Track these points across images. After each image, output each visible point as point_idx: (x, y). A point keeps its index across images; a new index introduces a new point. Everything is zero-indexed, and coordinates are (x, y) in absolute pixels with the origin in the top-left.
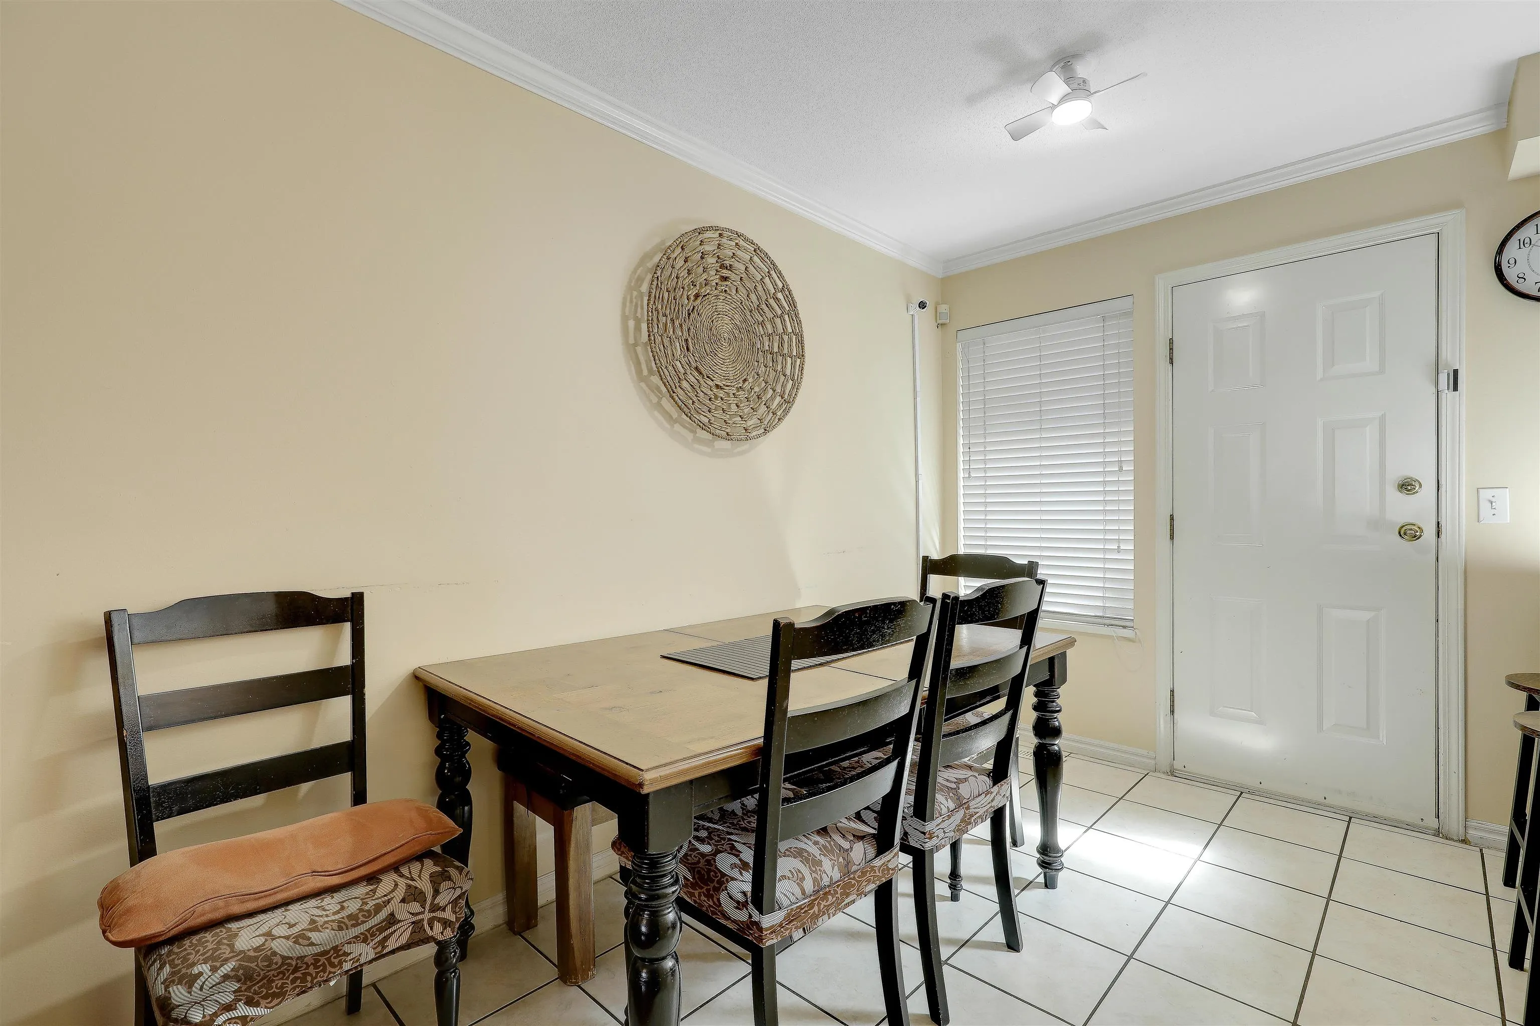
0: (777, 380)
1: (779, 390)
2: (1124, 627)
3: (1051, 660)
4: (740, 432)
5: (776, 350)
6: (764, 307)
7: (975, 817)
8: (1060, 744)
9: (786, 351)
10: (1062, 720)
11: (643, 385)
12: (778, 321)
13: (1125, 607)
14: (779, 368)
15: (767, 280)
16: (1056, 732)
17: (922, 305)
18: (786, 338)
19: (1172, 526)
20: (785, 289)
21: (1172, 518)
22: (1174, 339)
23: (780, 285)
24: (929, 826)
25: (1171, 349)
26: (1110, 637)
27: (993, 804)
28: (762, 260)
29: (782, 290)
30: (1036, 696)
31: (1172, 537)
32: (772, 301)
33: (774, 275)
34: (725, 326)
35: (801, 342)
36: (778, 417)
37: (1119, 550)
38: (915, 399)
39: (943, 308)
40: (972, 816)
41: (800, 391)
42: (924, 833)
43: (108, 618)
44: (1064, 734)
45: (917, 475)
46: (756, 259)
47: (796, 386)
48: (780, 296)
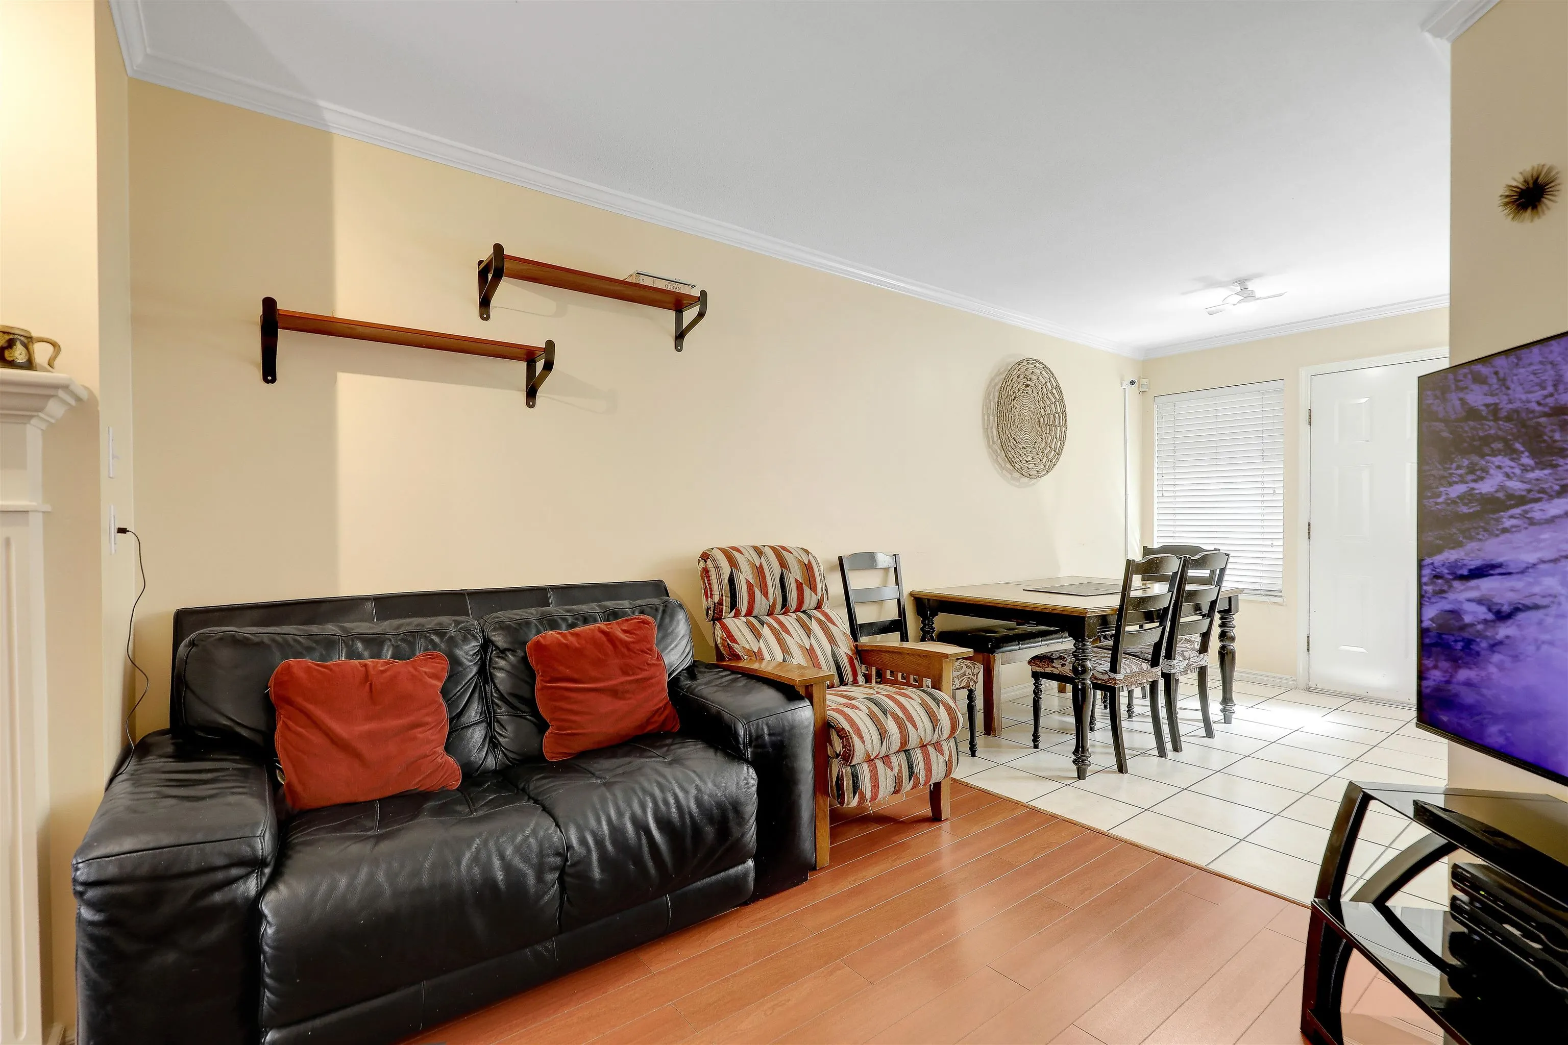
0: (1052, 441)
1: (1053, 447)
2: (1275, 596)
3: (1230, 598)
4: (1034, 472)
5: (1051, 423)
6: (1045, 398)
7: (1193, 666)
8: (1236, 646)
9: (1057, 424)
10: (1235, 632)
11: (990, 449)
12: (1053, 406)
13: (1276, 583)
14: (1053, 434)
15: (1048, 384)
16: (1233, 639)
17: (1132, 383)
18: (1057, 415)
19: (1309, 529)
20: (1058, 387)
21: (1309, 525)
22: (1312, 409)
23: (1055, 385)
24: (1174, 663)
25: (1310, 416)
26: (1264, 602)
27: (1201, 663)
28: (1047, 373)
29: (1056, 388)
30: (1220, 619)
31: (1309, 537)
32: (1049, 395)
33: (1053, 381)
34: (1026, 413)
35: (1065, 417)
36: (1053, 463)
37: (1272, 545)
38: (1125, 444)
39: (1144, 381)
40: (1191, 665)
41: (1064, 447)
42: (1171, 666)
43: (840, 559)
44: (1236, 640)
45: (1126, 494)
46: (1043, 372)
47: (1062, 445)
48: (1054, 391)
